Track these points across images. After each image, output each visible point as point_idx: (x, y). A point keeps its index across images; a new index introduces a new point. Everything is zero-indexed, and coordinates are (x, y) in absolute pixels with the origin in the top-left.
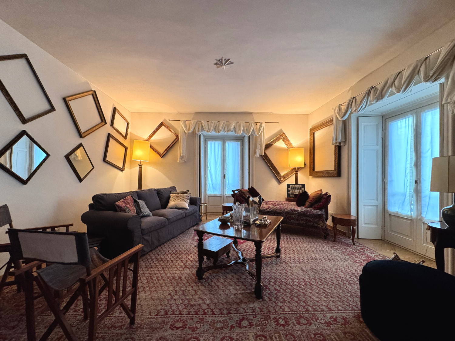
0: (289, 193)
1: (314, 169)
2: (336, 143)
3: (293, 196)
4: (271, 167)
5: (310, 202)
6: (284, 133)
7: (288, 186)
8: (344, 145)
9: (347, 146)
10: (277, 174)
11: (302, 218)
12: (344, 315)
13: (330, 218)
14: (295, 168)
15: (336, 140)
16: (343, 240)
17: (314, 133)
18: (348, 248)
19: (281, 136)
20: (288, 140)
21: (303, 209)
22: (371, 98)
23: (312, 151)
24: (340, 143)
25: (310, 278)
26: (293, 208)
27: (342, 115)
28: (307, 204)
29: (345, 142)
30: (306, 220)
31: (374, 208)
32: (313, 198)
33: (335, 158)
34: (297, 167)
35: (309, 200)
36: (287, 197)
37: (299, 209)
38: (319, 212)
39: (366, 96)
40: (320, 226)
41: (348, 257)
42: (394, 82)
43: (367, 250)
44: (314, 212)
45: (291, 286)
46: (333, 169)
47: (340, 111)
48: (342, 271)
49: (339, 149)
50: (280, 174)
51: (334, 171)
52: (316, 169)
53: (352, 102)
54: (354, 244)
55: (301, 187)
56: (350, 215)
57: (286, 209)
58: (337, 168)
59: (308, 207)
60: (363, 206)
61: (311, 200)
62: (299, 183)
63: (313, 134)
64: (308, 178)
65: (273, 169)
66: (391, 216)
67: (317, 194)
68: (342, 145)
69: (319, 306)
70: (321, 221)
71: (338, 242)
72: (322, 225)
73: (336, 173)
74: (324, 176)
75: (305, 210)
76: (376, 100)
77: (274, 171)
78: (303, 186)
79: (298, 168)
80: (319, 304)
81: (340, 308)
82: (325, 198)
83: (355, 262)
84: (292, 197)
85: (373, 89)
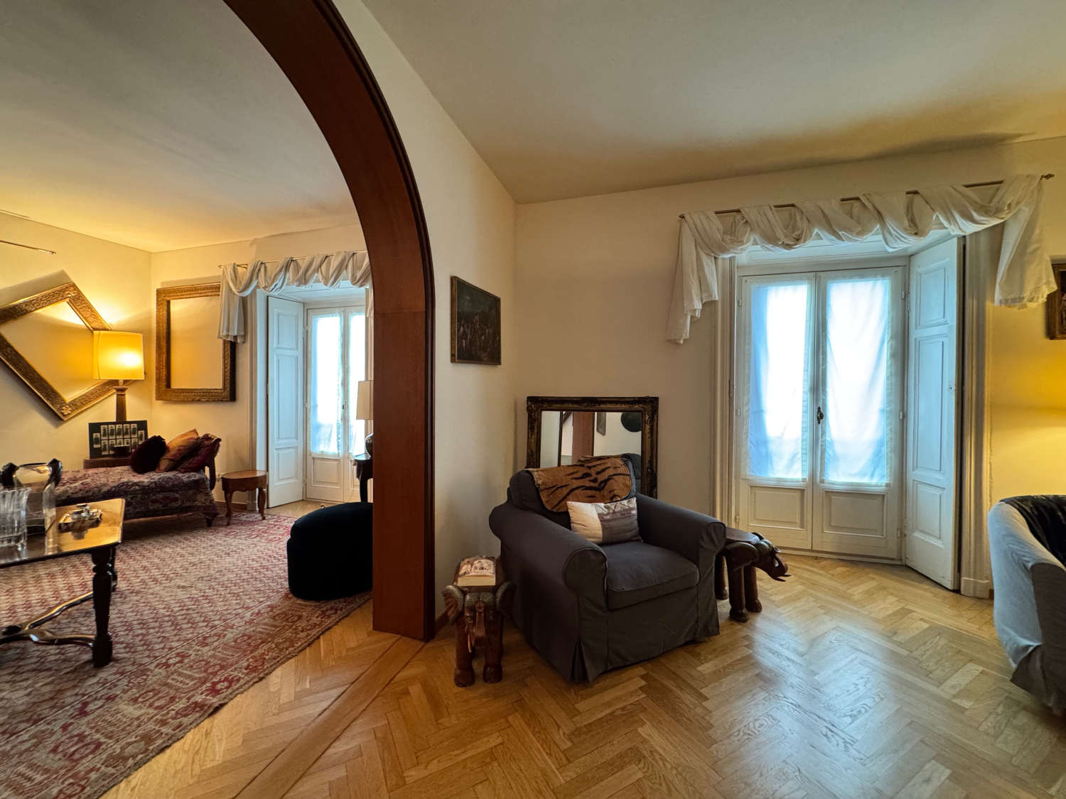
0: (95, 446)
1: (168, 385)
2: (228, 336)
3: (111, 452)
4: (27, 378)
5: (171, 460)
6: (74, 285)
7: (94, 428)
8: (244, 343)
9: (248, 344)
10: (47, 396)
11: (154, 497)
12: (269, 603)
13: (218, 484)
14: (115, 382)
15: (228, 330)
16: (243, 518)
17: (169, 302)
18: (255, 526)
19: (63, 291)
20: (89, 307)
21: (155, 477)
22: (290, 275)
23: (165, 341)
24: (235, 337)
25: (201, 590)
26: (125, 480)
27: (241, 288)
28: (164, 464)
29: (245, 337)
30: (165, 498)
31: (293, 451)
32: (179, 450)
33: (224, 364)
34: (121, 379)
35: (168, 456)
36: (91, 457)
37: (145, 479)
38: (197, 476)
39: (284, 269)
40: (200, 504)
41: (258, 538)
42: (320, 266)
43: (284, 520)
44: (183, 478)
45: (169, 616)
46: (221, 386)
47: (236, 277)
48: (253, 560)
49: (232, 349)
50: (60, 396)
51: (222, 391)
52: (176, 385)
53: (259, 270)
54: (264, 519)
55: (134, 429)
56: (254, 470)
57: (105, 485)
58: (228, 385)
59: (167, 471)
60: (275, 451)
61: (175, 455)
62: (128, 420)
63: (165, 303)
64: (151, 404)
65: (31, 383)
66: (315, 460)
67: (188, 439)
68: (239, 341)
69: (230, 614)
70: (201, 492)
71: (236, 524)
72: (203, 500)
73: (227, 393)
74: (199, 401)
75: (160, 479)
76: (298, 284)
77: (38, 390)
78: (142, 425)
79: (125, 382)
80: (230, 611)
81: (261, 600)
82: (207, 446)
83: (271, 541)
84: (109, 455)
85: (293, 263)
